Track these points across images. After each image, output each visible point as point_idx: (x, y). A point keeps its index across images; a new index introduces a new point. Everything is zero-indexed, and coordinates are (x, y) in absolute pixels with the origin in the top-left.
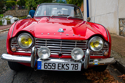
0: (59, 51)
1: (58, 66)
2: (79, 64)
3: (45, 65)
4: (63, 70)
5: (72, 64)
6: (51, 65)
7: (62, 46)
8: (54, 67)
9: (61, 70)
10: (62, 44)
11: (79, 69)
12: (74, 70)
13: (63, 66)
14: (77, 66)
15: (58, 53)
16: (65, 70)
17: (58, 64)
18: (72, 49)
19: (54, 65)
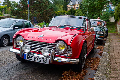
0: (38, 49)
1: (35, 59)
2: (47, 59)
3: (28, 57)
4: (37, 62)
5: (43, 59)
6: (31, 57)
7: (40, 46)
8: (32, 59)
9: (36, 61)
10: (40, 45)
11: (48, 63)
12: (44, 63)
13: (37, 59)
14: (46, 60)
15: (38, 50)
16: (39, 62)
17: (35, 57)
18: (42, 48)
19: (32, 57)
